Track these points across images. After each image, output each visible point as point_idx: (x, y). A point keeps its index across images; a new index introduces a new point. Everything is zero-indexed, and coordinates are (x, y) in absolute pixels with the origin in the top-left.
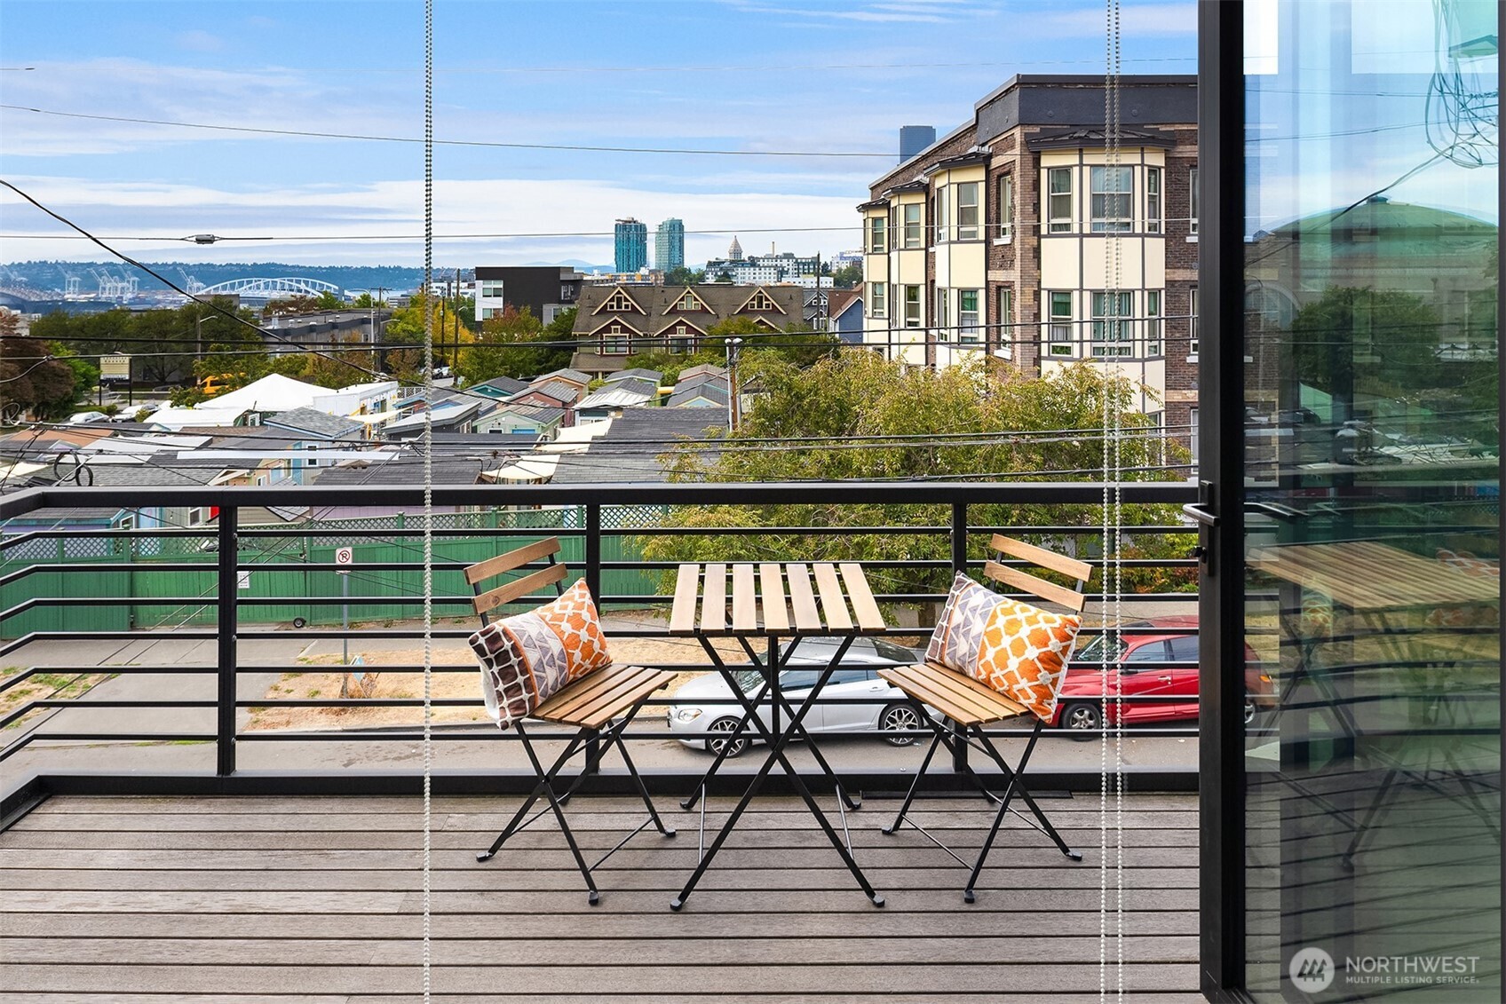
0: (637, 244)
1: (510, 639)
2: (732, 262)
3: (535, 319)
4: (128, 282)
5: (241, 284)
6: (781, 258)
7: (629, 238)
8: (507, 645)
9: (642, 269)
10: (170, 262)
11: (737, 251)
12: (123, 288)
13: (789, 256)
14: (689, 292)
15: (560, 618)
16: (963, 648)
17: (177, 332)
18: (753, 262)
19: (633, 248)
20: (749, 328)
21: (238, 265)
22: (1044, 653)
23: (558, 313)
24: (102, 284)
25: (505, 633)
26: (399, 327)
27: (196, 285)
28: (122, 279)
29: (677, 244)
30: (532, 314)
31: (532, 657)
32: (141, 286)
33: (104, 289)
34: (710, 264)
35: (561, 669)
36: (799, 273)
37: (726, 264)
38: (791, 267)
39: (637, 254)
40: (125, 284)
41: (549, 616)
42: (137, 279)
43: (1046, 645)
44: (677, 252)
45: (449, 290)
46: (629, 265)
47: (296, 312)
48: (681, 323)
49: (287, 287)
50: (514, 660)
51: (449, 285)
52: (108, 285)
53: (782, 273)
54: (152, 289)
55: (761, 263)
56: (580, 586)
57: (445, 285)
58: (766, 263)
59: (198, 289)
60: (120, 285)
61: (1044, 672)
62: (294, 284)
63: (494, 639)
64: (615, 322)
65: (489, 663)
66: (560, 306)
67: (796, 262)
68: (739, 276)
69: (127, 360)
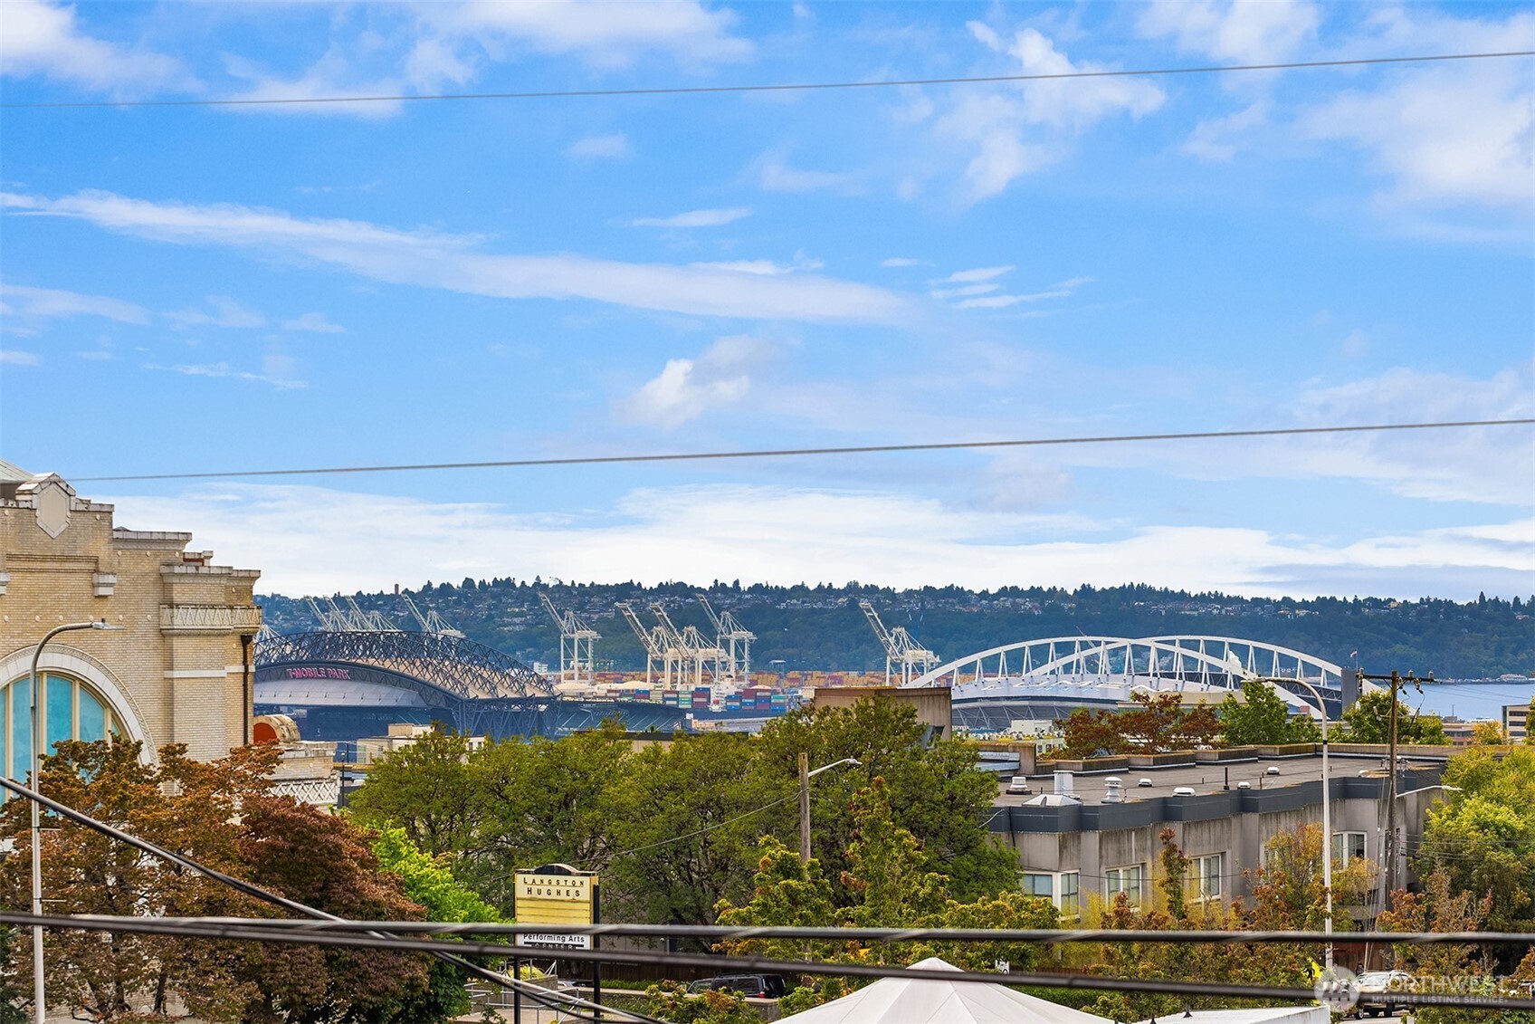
4: (725, 644)
5: (1040, 656)
10: (840, 584)
12: (710, 664)
17: (750, 805)
21: (1035, 593)
24: (653, 652)
26: (1465, 814)
27: (913, 655)
28: (709, 634)
32: (760, 656)
33: (659, 664)
40: (715, 652)
42: (747, 635)
47: (1148, 750)
49: (1179, 667)
52: (670, 654)
54: (790, 667)
59: (919, 669)
60: (702, 655)
62: (1200, 656)
69: (586, 894)
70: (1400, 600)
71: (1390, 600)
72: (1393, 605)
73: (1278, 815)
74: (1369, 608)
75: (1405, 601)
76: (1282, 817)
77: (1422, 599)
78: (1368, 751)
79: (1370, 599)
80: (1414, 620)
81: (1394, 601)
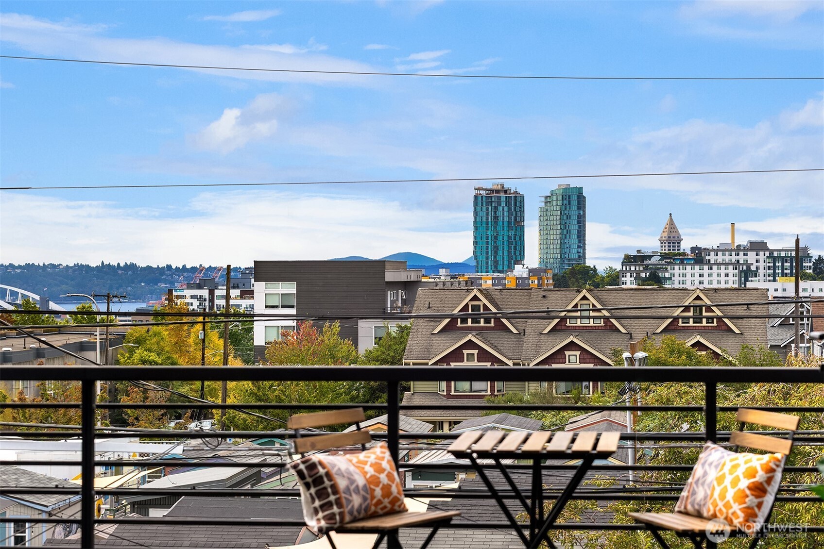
0: (510, 228)
1: (324, 468)
2: (664, 256)
3: (346, 345)
6: (746, 250)
7: (496, 218)
8: (322, 471)
9: (518, 267)
11: (672, 238)
13: (758, 247)
14: (584, 298)
15: (365, 463)
16: (700, 495)
18: (699, 257)
19: (504, 234)
20: (680, 353)
22: (753, 483)
23: (383, 334)
25: (321, 463)
26: (136, 356)
29: (574, 228)
30: (343, 335)
31: (342, 484)
34: (629, 260)
35: (365, 499)
36: (774, 275)
37: (654, 260)
38: (761, 265)
39: (510, 243)
41: (355, 460)
43: (754, 477)
44: (574, 240)
45: (212, 300)
46: (496, 263)
48: (572, 346)
50: (327, 483)
51: (212, 293)
53: (747, 273)
55: (712, 258)
56: (381, 447)
57: (205, 293)
58: (720, 258)
61: (751, 497)
63: (312, 467)
64: (470, 344)
65: (307, 486)
66: (386, 322)
67: (771, 256)
68: (676, 279)
70: (65, 265)
71: (60, 265)
72: (61, 267)
73: (53, 359)
74: (50, 268)
75: (67, 265)
76: (55, 359)
77: (75, 264)
78: (83, 330)
79: (50, 264)
80: (71, 274)
81: (62, 265)
